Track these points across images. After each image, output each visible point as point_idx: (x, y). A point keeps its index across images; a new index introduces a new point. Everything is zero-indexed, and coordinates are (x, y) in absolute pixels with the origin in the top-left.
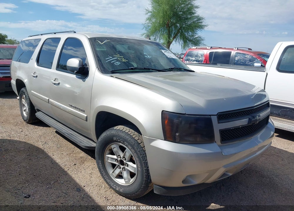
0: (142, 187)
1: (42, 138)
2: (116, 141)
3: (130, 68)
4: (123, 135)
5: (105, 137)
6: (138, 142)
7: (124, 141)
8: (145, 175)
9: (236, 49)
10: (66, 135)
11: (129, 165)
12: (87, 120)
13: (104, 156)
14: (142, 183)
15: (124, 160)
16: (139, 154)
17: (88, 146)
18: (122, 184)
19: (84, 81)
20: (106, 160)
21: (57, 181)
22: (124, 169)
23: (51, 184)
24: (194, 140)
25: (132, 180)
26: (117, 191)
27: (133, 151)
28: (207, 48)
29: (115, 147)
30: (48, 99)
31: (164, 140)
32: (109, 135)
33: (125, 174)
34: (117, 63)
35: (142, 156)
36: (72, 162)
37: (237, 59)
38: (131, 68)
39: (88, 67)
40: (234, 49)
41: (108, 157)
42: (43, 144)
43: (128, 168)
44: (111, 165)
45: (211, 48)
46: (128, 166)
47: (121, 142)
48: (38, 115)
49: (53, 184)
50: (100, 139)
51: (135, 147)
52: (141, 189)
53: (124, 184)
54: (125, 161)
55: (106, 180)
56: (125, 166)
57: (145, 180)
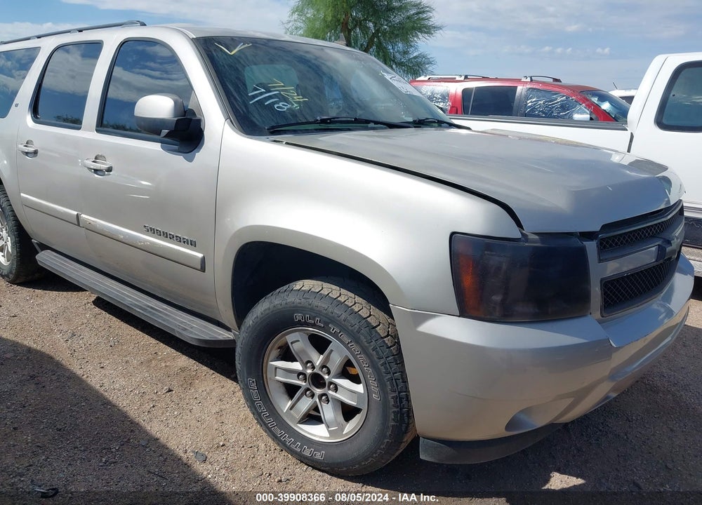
0: (382, 444)
1: (61, 321)
2: (300, 324)
3: (319, 118)
4: (323, 305)
5: (267, 312)
6: (369, 324)
7: (328, 322)
8: (394, 412)
9: (529, 80)
10: (138, 312)
11: (342, 386)
12: (203, 269)
13: (264, 365)
14: (382, 434)
15: (325, 374)
16: (375, 357)
17: (208, 338)
18: (321, 437)
19: (191, 160)
20: (270, 374)
21: (129, 440)
22: (324, 398)
23: (114, 450)
24: (537, 310)
25: (351, 427)
26: (306, 458)
27: (356, 348)
28: (455, 78)
29: (297, 340)
30: (75, 213)
31: (459, 316)
32: (280, 307)
33: (328, 412)
34: (281, 104)
35: (382, 361)
36: (160, 385)
37: (530, 104)
38: (321, 120)
39: (198, 116)
40: (524, 80)
41: (276, 368)
42: (66, 337)
43: (337, 395)
44: (282, 389)
45: (466, 77)
46: (336, 390)
47: (319, 324)
48: (45, 259)
49: (117, 450)
50: (250, 320)
51: (362, 337)
52: (379, 451)
53: (326, 438)
54: (326, 377)
55: (271, 431)
56: (329, 389)
57: (393, 426)
